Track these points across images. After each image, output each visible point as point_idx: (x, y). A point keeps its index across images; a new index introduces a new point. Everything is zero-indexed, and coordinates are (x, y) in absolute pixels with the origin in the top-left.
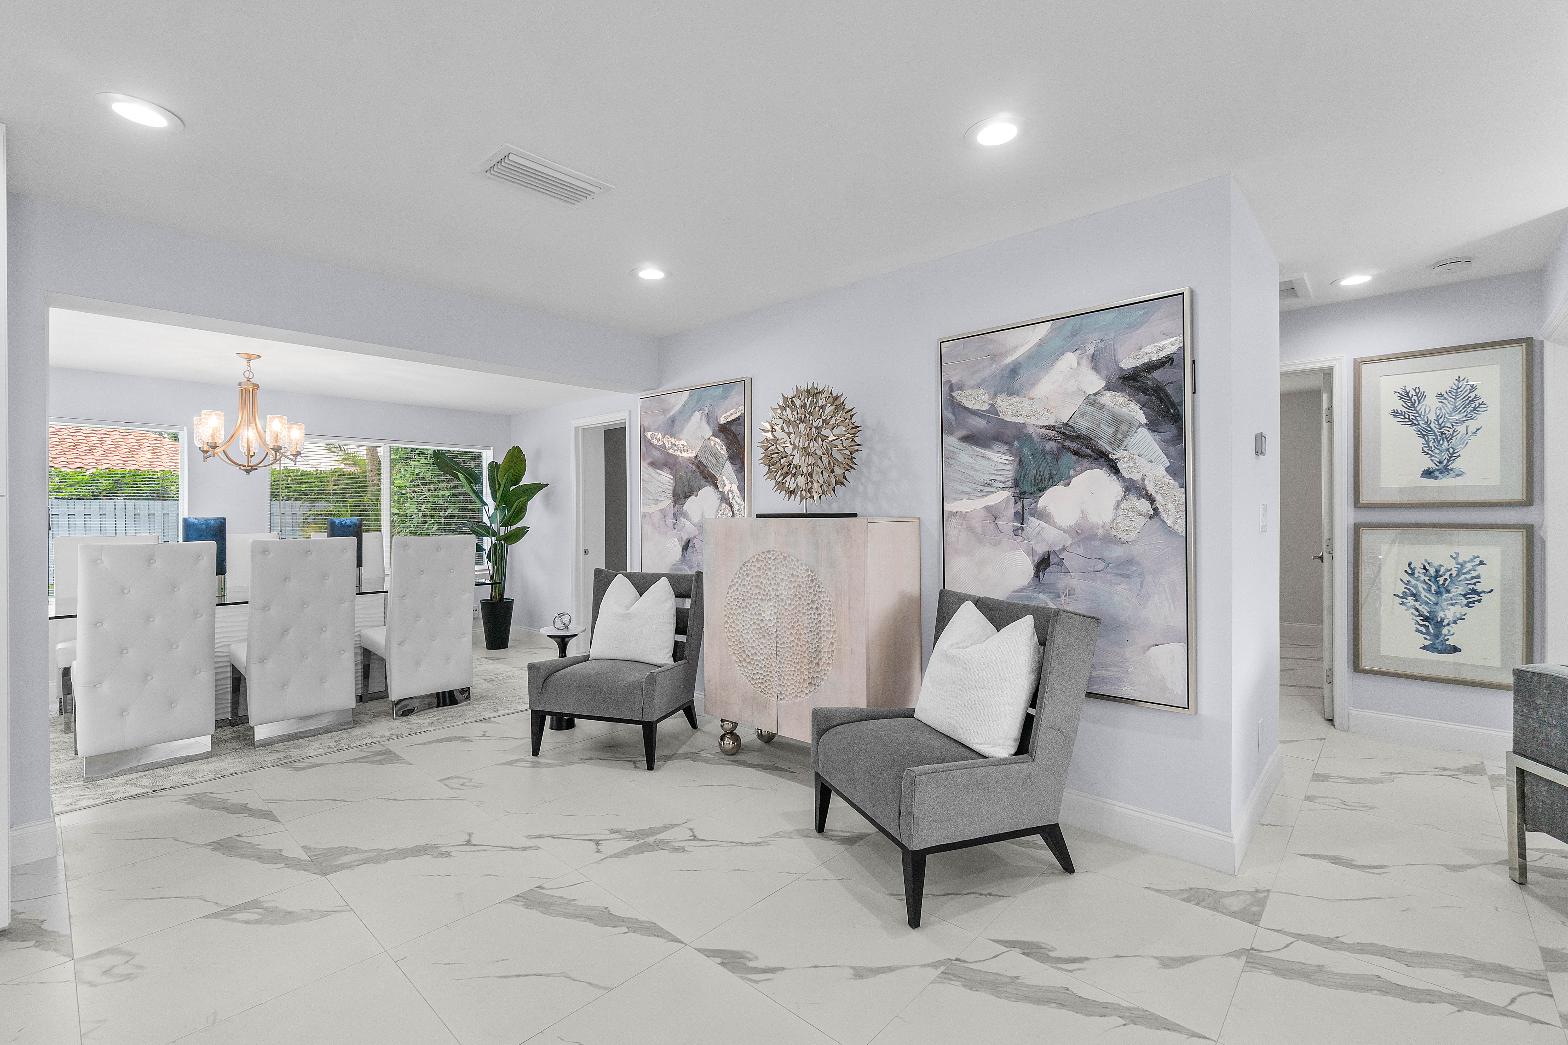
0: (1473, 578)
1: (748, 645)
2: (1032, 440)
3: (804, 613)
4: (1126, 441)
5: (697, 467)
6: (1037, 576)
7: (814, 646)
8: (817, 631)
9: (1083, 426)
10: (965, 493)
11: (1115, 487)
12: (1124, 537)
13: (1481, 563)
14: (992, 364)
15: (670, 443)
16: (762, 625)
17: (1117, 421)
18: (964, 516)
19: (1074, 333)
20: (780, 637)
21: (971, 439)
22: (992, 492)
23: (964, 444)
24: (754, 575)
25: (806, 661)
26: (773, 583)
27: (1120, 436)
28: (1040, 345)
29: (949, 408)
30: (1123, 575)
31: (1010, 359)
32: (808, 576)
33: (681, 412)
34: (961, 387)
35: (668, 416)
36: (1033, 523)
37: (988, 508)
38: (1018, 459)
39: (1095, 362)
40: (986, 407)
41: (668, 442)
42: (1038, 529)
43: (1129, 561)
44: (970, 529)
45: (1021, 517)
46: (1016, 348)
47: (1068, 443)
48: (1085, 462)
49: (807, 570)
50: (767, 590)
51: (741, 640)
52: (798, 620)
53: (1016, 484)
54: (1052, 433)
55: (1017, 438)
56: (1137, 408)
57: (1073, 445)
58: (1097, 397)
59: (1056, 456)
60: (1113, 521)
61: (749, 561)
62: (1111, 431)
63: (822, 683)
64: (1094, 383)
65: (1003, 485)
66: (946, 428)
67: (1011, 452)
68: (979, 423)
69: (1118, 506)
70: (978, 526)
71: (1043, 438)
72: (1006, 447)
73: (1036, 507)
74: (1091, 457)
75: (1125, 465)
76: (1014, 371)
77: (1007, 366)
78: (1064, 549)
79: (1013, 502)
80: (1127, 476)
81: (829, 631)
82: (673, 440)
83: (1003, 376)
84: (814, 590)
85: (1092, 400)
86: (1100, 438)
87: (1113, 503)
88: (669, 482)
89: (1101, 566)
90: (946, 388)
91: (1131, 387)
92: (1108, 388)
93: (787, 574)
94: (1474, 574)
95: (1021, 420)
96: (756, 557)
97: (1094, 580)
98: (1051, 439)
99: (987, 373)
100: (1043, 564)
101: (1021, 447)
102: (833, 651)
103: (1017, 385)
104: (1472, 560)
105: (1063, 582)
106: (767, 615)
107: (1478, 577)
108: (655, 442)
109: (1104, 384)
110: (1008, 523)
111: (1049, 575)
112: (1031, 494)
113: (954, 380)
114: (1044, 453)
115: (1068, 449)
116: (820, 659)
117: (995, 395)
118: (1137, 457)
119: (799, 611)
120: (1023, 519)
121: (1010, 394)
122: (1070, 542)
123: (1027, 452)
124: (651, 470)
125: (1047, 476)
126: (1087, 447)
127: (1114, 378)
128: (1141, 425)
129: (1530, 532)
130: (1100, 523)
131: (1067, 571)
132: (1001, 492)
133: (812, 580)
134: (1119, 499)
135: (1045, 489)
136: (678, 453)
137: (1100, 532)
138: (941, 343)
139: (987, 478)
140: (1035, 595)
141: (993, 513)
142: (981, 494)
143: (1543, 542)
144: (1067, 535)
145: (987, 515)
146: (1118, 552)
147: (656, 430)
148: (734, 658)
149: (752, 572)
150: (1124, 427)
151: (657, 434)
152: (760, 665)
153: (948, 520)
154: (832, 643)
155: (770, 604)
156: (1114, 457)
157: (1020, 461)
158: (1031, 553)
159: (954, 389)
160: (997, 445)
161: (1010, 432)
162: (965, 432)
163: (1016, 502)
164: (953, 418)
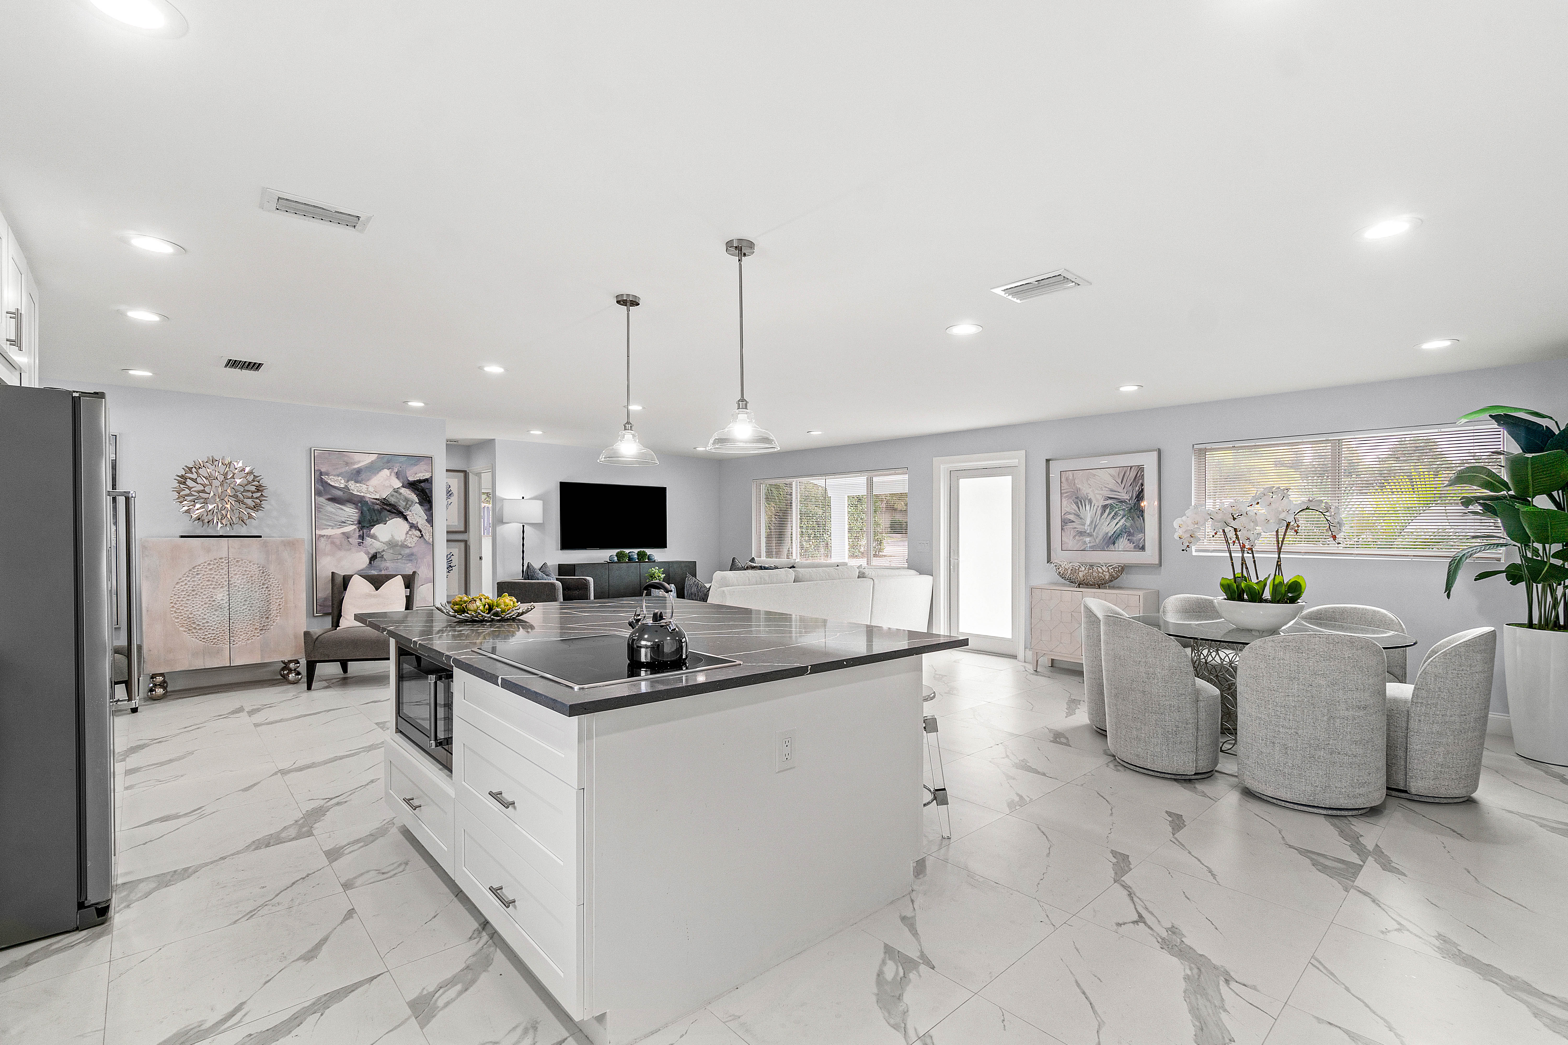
0: (450, 561)
1: (199, 618)
2: (368, 503)
3: (256, 592)
4: (411, 508)
6: (370, 563)
7: (264, 608)
8: (267, 600)
9: (392, 500)
10: (330, 526)
11: (406, 526)
12: (410, 545)
13: (453, 555)
14: (346, 467)
16: (213, 604)
17: (407, 500)
18: (328, 537)
19: (388, 462)
20: (233, 608)
21: (334, 500)
22: (346, 526)
23: (330, 502)
24: (205, 573)
25: (258, 617)
26: (225, 577)
27: (408, 506)
28: (372, 462)
29: (320, 483)
30: (409, 560)
31: (356, 466)
32: (260, 570)
34: (327, 474)
36: (368, 540)
37: (343, 533)
38: (360, 512)
39: (398, 475)
40: (342, 486)
42: (371, 543)
43: (412, 554)
44: (333, 543)
45: (362, 537)
46: (359, 462)
47: (385, 507)
48: (393, 515)
49: (259, 567)
50: (219, 582)
51: (190, 616)
52: (250, 596)
53: (359, 522)
54: (378, 502)
55: (360, 502)
56: (415, 496)
57: (388, 508)
58: (398, 490)
59: (380, 512)
60: (405, 539)
61: (199, 565)
62: (404, 504)
63: (272, 627)
64: (398, 484)
65: (352, 523)
66: (318, 493)
67: (357, 508)
68: (340, 493)
69: (407, 533)
70: (338, 542)
71: (373, 503)
72: (354, 506)
73: (370, 533)
74: (395, 513)
75: (411, 518)
76: (359, 472)
77: (355, 469)
78: (384, 551)
79: (358, 531)
80: (411, 522)
81: (277, 599)
83: (352, 474)
84: (264, 578)
85: (396, 491)
86: (400, 506)
87: (406, 532)
89: (400, 557)
90: (318, 473)
91: (412, 488)
92: (403, 486)
93: (241, 571)
94: (450, 559)
95: (362, 494)
96: (208, 562)
97: (397, 562)
98: (377, 504)
99: (343, 470)
100: (373, 558)
101: (362, 506)
102: (280, 609)
103: (360, 479)
104: (450, 554)
105: (383, 565)
106: (219, 597)
107: (452, 560)
109: (402, 485)
110: (355, 540)
111: (376, 562)
112: (367, 527)
113: (323, 470)
114: (374, 510)
115: (386, 509)
116: (270, 614)
117: (348, 481)
118: (415, 515)
119: (251, 591)
120: (363, 538)
121: (356, 482)
122: (386, 548)
123: (365, 509)
125: (375, 520)
126: (394, 509)
127: (406, 483)
128: (416, 503)
129: (466, 542)
130: (400, 540)
131: (385, 560)
132: (352, 526)
133: (263, 573)
134: (408, 530)
135: (375, 525)
137: (400, 543)
138: (314, 450)
139: (343, 519)
140: (370, 571)
141: (347, 536)
142: (339, 527)
143: (469, 546)
144: (385, 545)
145: (343, 536)
146: (407, 551)
148: (181, 629)
149: (203, 572)
150: (410, 503)
152: (212, 628)
153: (318, 539)
154: (279, 605)
155: (222, 590)
156: (406, 514)
157: (362, 512)
158: (367, 553)
159: (323, 474)
160: (348, 505)
161: (356, 499)
162: (330, 497)
163: (359, 531)
164: (322, 488)
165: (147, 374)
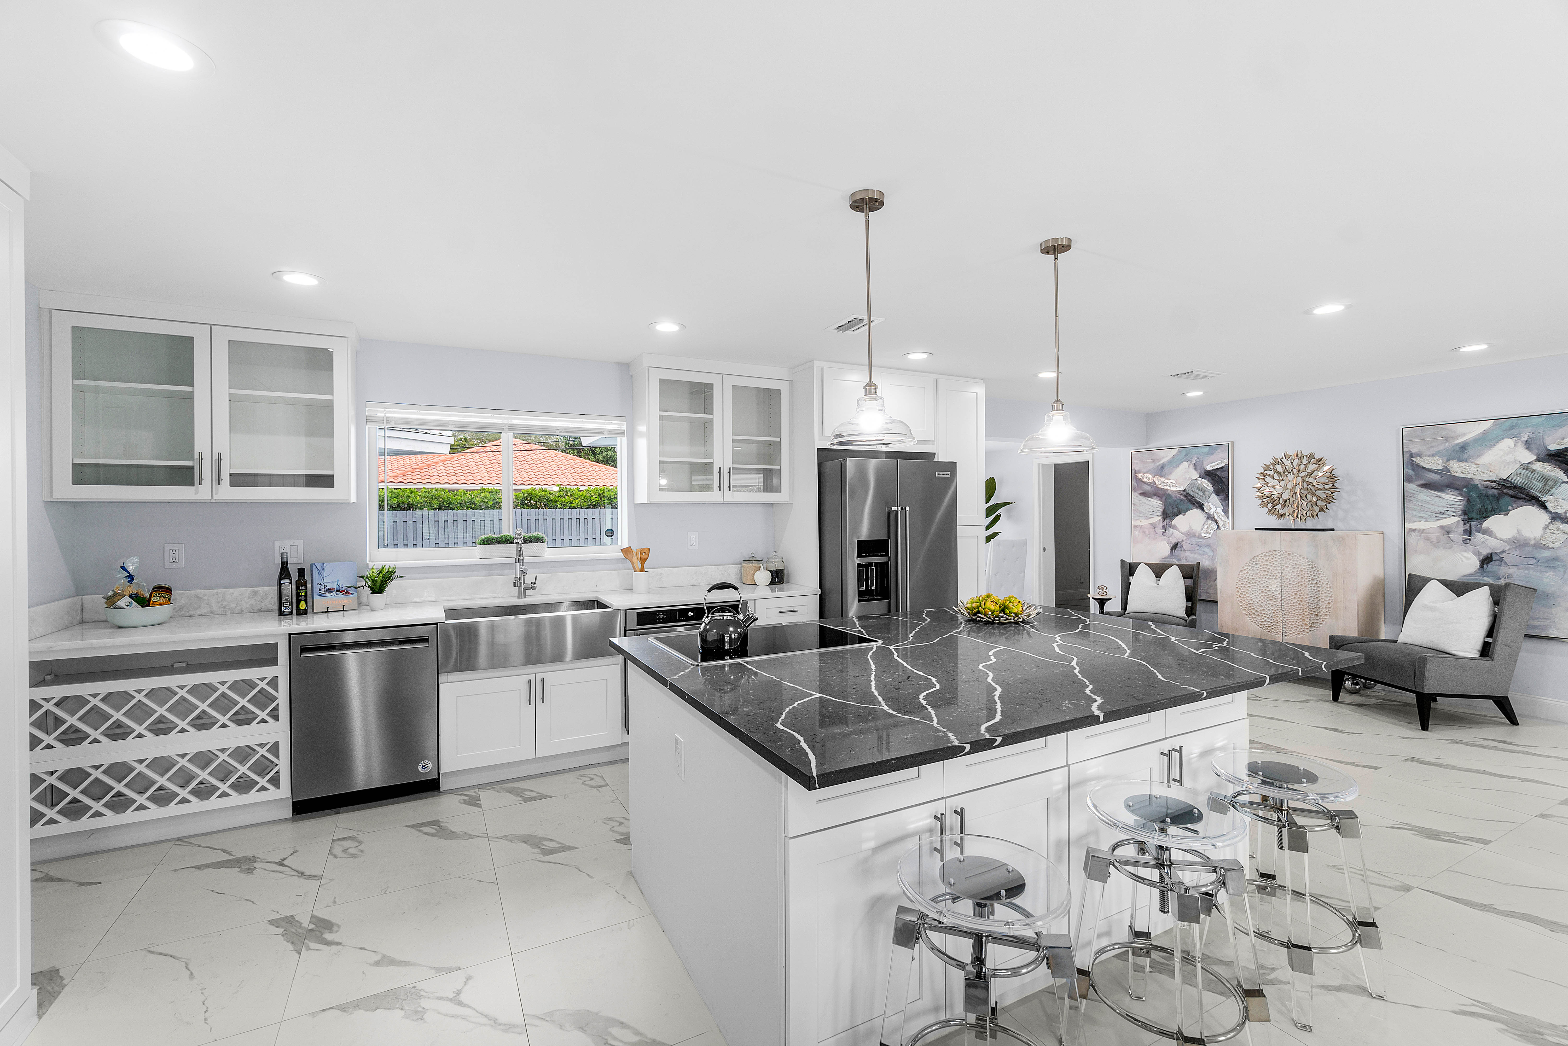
1: (1257, 605)
2: (1478, 488)
3: (1306, 586)
4: (1552, 491)
5: (1186, 496)
6: (1482, 566)
7: (1314, 605)
8: (1316, 596)
9: (1518, 481)
10: (1423, 517)
11: (1544, 517)
12: (1551, 545)
14: (1446, 443)
15: (1159, 481)
16: (1269, 593)
17: (1545, 479)
18: (1422, 531)
19: (1512, 428)
20: (1285, 600)
21: (1428, 486)
22: (1445, 518)
23: (1422, 489)
24: (1262, 564)
25: (1307, 613)
26: (1278, 569)
27: (1547, 488)
28: (1485, 433)
29: (1410, 467)
30: (1551, 567)
31: (1460, 441)
32: (1309, 565)
33: (1170, 462)
34: (1419, 455)
35: (1158, 464)
36: (1478, 537)
37: (1442, 527)
38: (1466, 499)
39: (1528, 445)
40: (1440, 468)
41: (1158, 481)
42: (1483, 540)
43: (1556, 559)
44: (1427, 539)
45: (1469, 532)
46: (1464, 434)
47: (1506, 491)
48: (1521, 502)
49: (1308, 562)
50: (1273, 573)
51: (1251, 602)
52: (1300, 590)
53: (1465, 513)
54: (1494, 485)
55: (1466, 486)
56: (1561, 472)
57: (1511, 492)
58: (1530, 465)
59: (1497, 498)
60: (1542, 536)
61: (1258, 556)
62: (1540, 485)
63: (1321, 626)
64: (1528, 457)
65: (1454, 514)
66: (1407, 479)
67: (1461, 495)
68: (1436, 477)
69: (1546, 527)
70: (1434, 538)
71: (1486, 487)
72: (1457, 492)
73: (1482, 527)
74: (1524, 499)
75: (1552, 505)
76: (1463, 447)
77: (1457, 444)
78: (1504, 551)
79: (1463, 524)
80: (1553, 511)
81: (1326, 596)
82: (1163, 479)
83: (1454, 450)
84: (1314, 573)
85: (1526, 467)
86: (1532, 488)
87: (1543, 526)
88: (1159, 506)
89: (1533, 561)
90: (1407, 456)
91: (1556, 460)
92: (1538, 460)
93: (1292, 564)
95: (1469, 476)
96: (1264, 554)
97: (1527, 569)
98: (1493, 488)
99: (1441, 447)
100: (1487, 560)
101: (1469, 492)
102: (1330, 607)
103: (1465, 456)
105: (1503, 570)
106: (1274, 587)
108: (1145, 480)
109: (1535, 458)
110: (1458, 536)
111: (1492, 567)
112: (1477, 519)
113: (1414, 451)
114: (1487, 496)
115: (1507, 494)
116: (1319, 612)
117: (1448, 461)
118: (1561, 500)
119: (1302, 585)
120: (1470, 534)
121: (1460, 461)
122: (1508, 547)
123: (1473, 495)
124: (1141, 498)
125: (1490, 509)
126: (1522, 493)
127: (1543, 454)
128: (1564, 482)
130: (1532, 536)
131: (1506, 564)
132: (1453, 517)
133: (1312, 567)
134: (1547, 523)
135: (1489, 517)
136: (1166, 488)
137: (1532, 542)
138: (1403, 428)
139: (1441, 510)
140: (1481, 578)
141: (1446, 530)
142: (1436, 518)
144: (1506, 544)
145: (1440, 531)
146: (1547, 554)
147: (1147, 473)
148: (1244, 612)
149: (1260, 562)
150: (1551, 483)
151: (1147, 475)
152: (1268, 616)
153: (1408, 534)
154: (1329, 603)
155: (1275, 581)
156: (1543, 500)
157: (1468, 499)
158: (1477, 553)
159: (1414, 456)
160: (1449, 491)
161: (1459, 483)
162: (1422, 482)
163: (1465, 524)
164: (1413, 473)
165: (1200, 393)
